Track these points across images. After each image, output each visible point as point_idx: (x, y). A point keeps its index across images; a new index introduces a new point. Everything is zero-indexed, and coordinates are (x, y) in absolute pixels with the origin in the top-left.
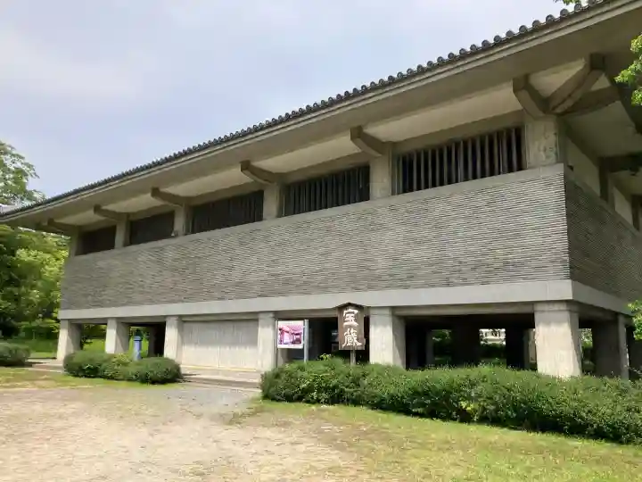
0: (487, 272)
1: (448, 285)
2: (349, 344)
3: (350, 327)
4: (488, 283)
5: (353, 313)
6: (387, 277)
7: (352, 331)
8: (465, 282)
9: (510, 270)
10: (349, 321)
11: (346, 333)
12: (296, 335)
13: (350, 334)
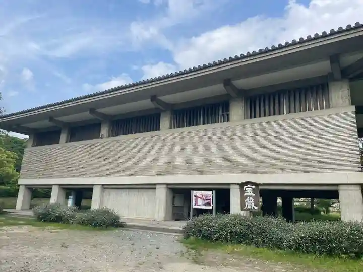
0: (307, 165)
1: (283, 172)
2: (248, 207)
3: (250, 196)
4: (308, 172)
5: (251, 188)
6: (241, 166)
7: (251, 199)
8: (294, 171)
9: (321, 165)
10: (248, 193)
11: (246, 200)
12: (207, 200)
13: (250, 201)
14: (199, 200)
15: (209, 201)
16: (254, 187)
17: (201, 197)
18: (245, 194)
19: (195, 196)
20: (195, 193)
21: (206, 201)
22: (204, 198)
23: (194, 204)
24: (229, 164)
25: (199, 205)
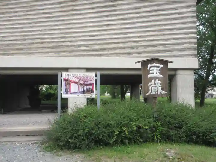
2: (153, 93)
3: (156, 78)
5: (158, 67)
6: (85, 48)
7: (157, 81)
10: (153, 73)
11: (150, 84)
12: (87, 85)
13: (155, 84)
14: (73, 85)
15: (91, 87)
16: (161, 66)
17: (77, 80)
18: (149, 76)
19: (65, 80)
20: (65, 75)
21: (85, 88)
22: (82, 82)
23: (63, 91)
24: (69, 44)
25: (73, 94)
